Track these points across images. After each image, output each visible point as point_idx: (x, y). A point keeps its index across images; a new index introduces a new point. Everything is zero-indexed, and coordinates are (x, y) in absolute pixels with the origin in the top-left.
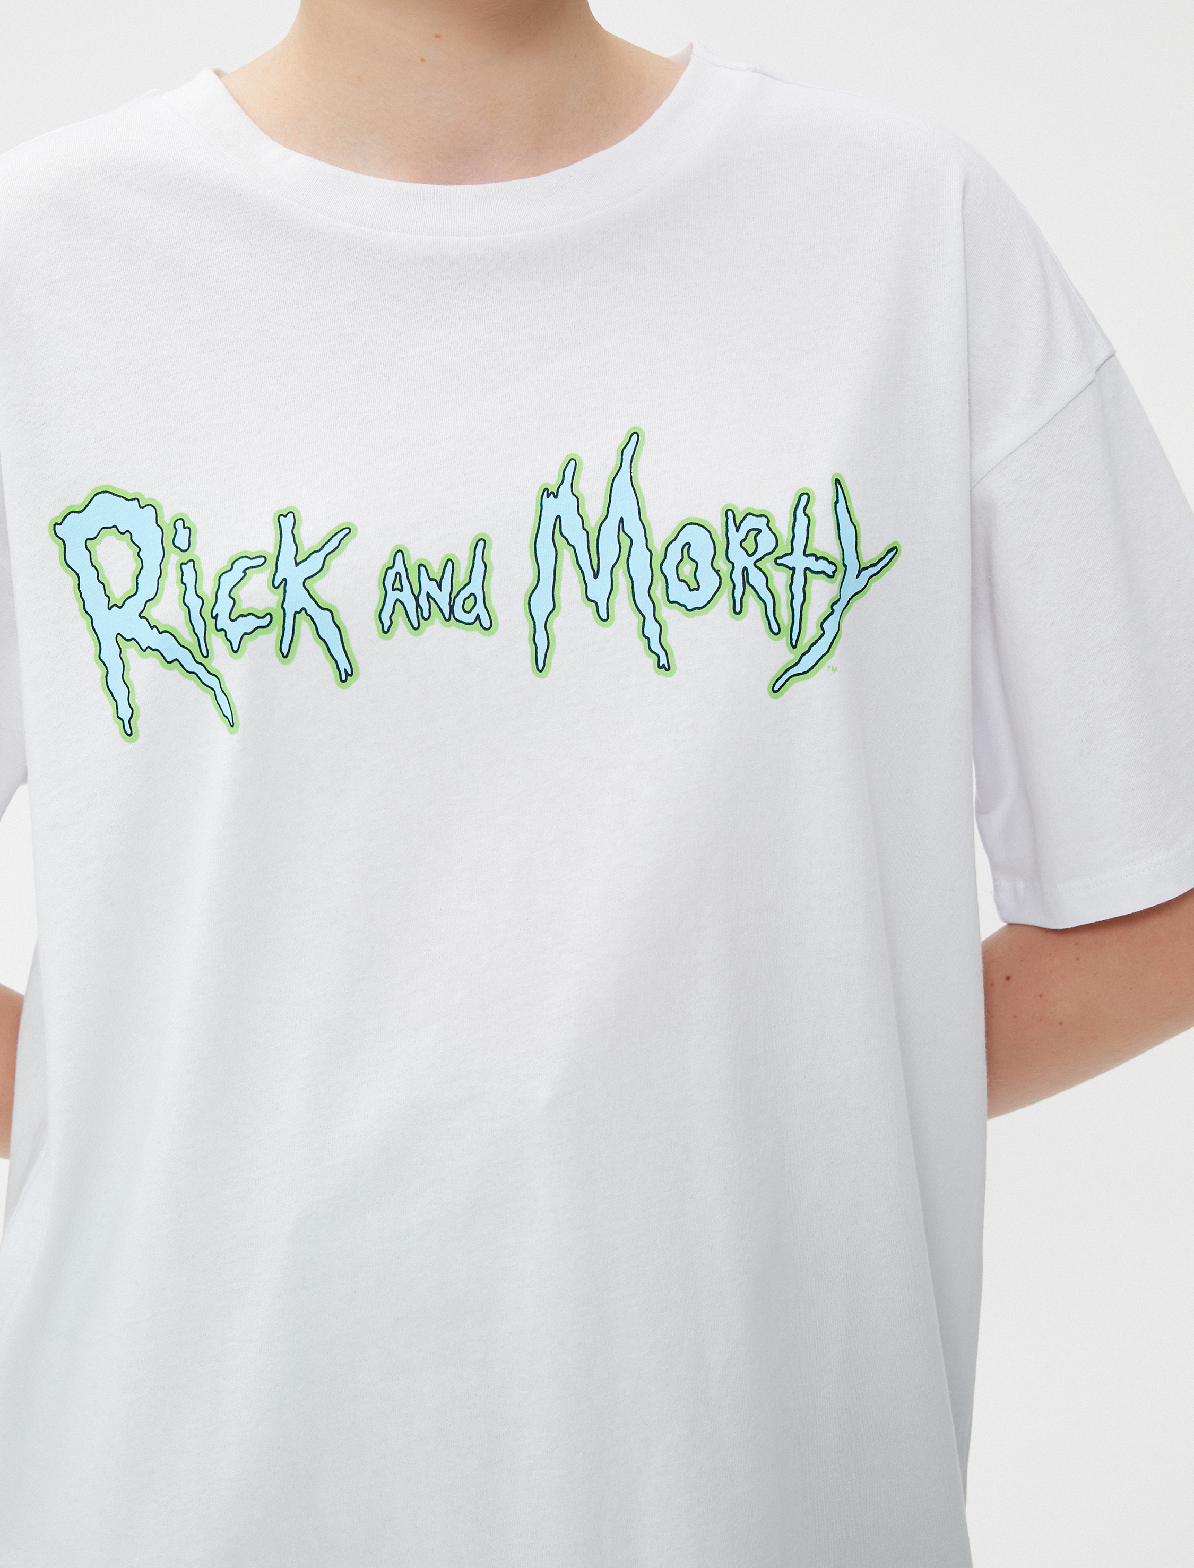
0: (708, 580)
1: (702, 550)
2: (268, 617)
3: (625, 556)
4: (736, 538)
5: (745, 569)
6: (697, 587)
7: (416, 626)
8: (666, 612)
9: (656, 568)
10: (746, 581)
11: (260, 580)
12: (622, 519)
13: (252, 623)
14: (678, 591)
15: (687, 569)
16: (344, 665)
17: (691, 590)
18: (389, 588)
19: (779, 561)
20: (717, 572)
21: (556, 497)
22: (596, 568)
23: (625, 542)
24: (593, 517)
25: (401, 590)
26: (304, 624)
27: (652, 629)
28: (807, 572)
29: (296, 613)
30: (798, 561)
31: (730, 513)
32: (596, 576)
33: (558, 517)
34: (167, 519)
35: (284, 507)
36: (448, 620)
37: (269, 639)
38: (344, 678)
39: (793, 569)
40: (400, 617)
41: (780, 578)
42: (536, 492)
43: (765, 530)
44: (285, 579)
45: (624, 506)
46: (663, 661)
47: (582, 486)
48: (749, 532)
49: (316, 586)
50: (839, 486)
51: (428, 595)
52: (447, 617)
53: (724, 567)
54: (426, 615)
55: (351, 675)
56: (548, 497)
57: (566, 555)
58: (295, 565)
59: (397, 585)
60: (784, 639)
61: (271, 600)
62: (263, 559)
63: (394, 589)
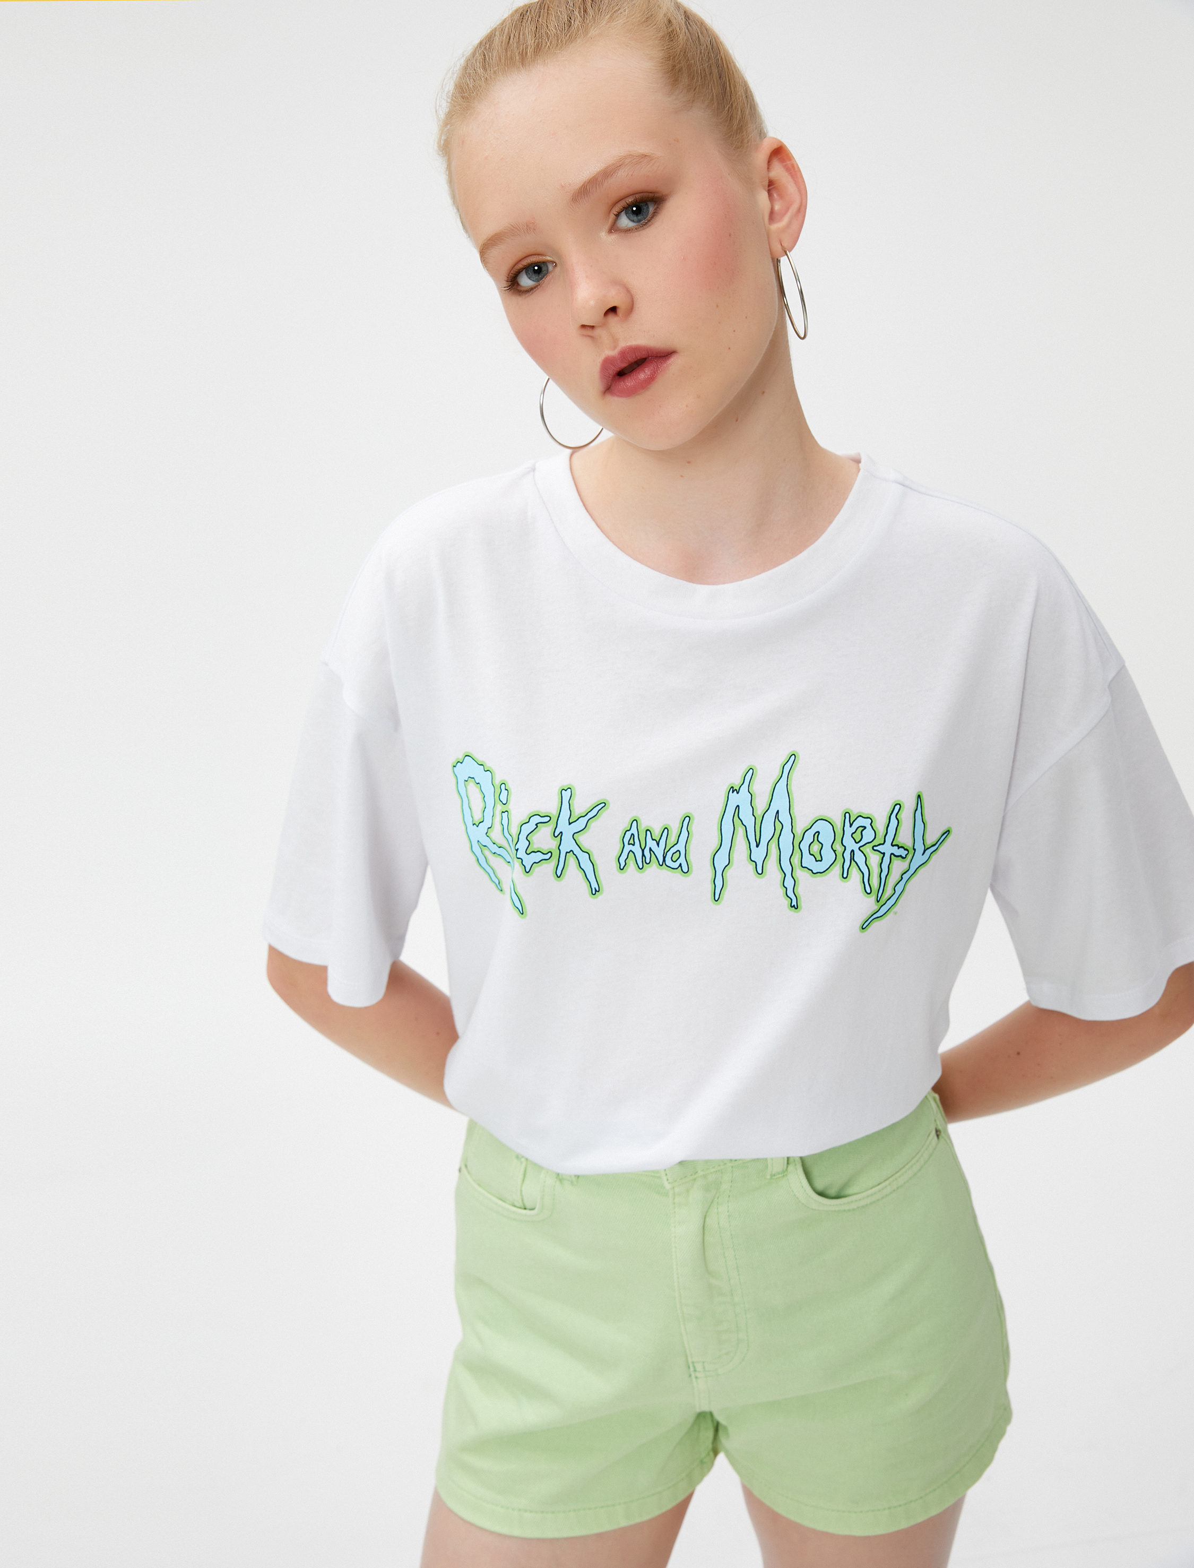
0: (828, 856)
1: (826, 837)
2: (550, 854)
3: (777, 835)
4: (849, 831)
5: (853, 851)
6: (820, 859)
7: (641, 867)
8: (799, 873)
9: (796, 845)
10: (852, 858)
11: (546, 830)
12: (778, 811)
13: (539, 856)
14: (808, 861)
15: (816, 848)
16: (594, 885)
17: (816, 861)
18: (626, 843)
19: (875, 848)
20: (834, 851)
21: (738, 793)
22: (758, 841)
23: (779, 826)
24: (760, 807)
25: (634, 845)
26: (571, 860)
27: (789, 883)
28: (892, 856)
29: (567, 853)
30: (887, 849)
31: (847, 815)
32: (757, 846)
33: (738, 806)
34: (497, 783)
35: (565, 784)
36: (662, 865)
37: (549, 867)
38: (594, 893)
39: (884, 854)
40: (631, 861)
41: (874, 859)
42: (726, 788)
43: (869, 827)
44: (561, 832)
45: (780, 803)
46: (794, 903)
47: (755, 788)
48: (858, 828)
49: (581, 838)
50: (919, 800)
51: (650, 849)
52: (661, 864)
53: (838, 847)
54: (648, 861)
55: (598, 891)
56: (733, 792)
57: (740, 831)
58: (568, 824)
59: (632, 842)
60: (873, 898)
61: (552, 844)
62: (549, 818)
63: (629, 844)
